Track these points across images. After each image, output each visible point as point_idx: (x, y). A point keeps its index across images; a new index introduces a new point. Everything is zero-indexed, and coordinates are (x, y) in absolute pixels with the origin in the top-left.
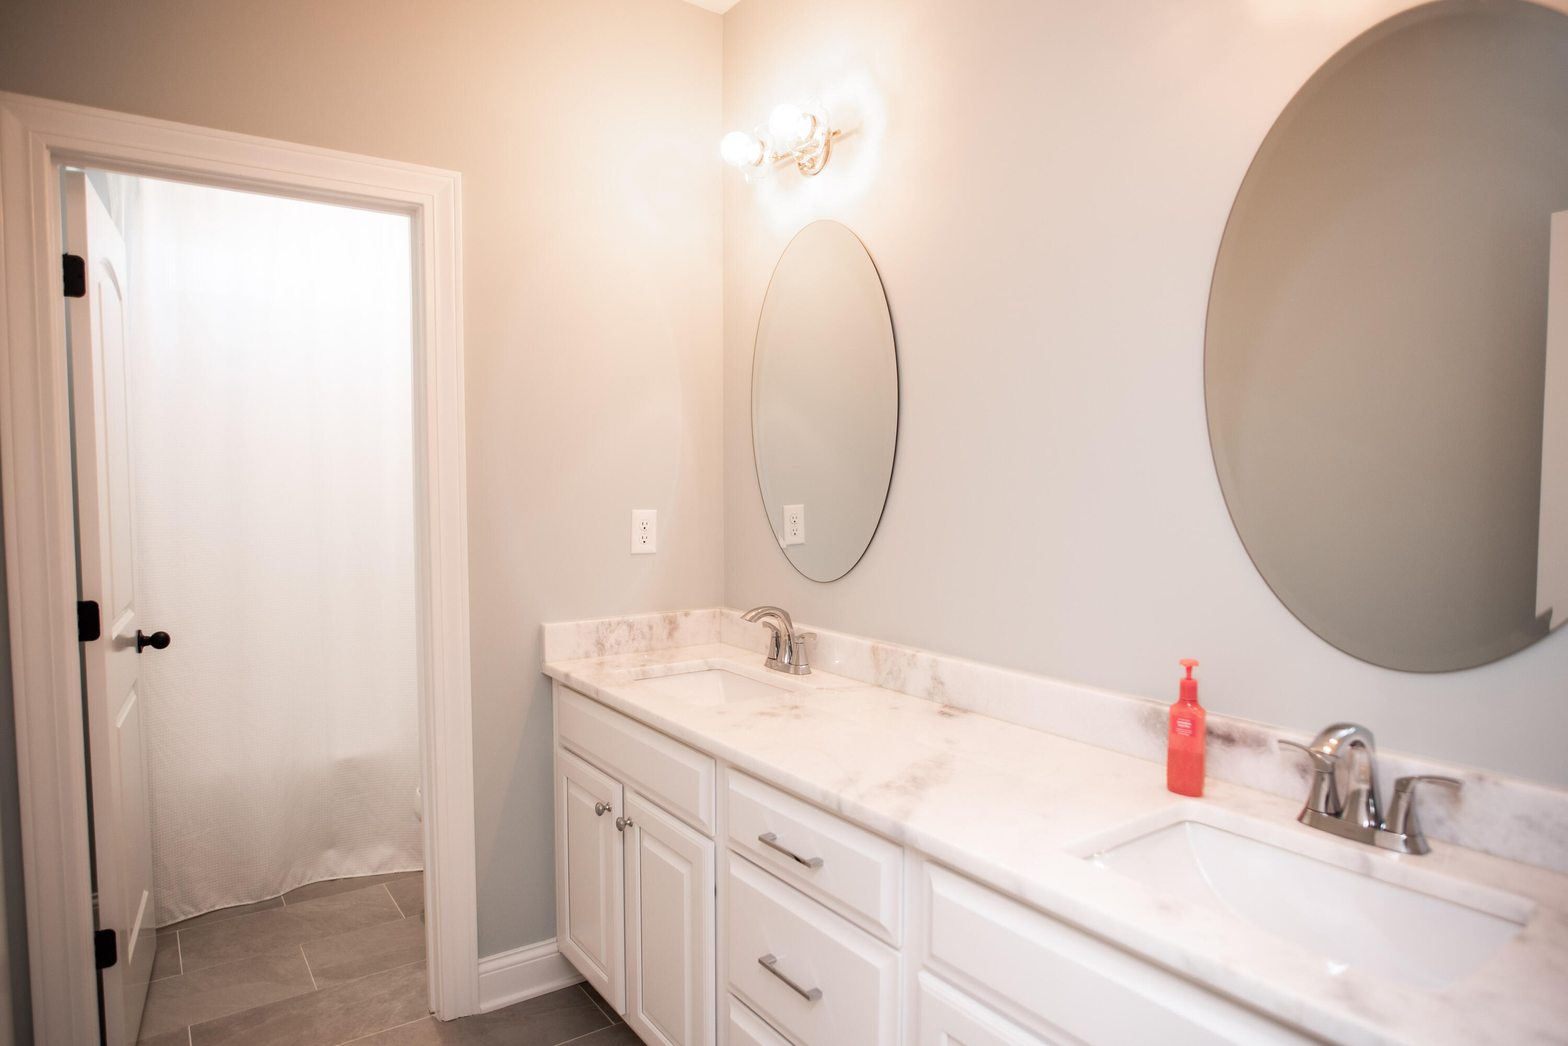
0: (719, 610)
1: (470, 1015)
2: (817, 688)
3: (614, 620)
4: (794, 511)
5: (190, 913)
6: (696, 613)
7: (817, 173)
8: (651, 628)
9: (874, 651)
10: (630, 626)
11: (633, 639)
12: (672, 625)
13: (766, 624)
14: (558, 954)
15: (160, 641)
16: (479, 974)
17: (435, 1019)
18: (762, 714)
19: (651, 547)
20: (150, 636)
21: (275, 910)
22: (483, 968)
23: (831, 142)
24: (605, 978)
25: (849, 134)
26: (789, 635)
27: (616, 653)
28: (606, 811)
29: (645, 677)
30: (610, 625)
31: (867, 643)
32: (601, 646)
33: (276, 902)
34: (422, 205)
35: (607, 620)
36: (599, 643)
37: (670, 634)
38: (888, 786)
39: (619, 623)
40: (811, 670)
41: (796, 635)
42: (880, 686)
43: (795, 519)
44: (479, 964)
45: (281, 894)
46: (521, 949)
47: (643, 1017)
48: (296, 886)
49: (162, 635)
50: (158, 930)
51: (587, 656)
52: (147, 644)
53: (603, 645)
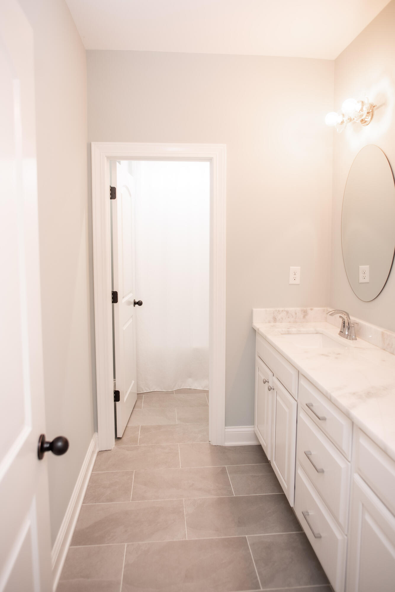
0: (326, 308)
1: (222, 445)
2: (355, 347)
3: (281, 309)
4: (364, 268)
5: (148, 390)
6: (316, 309)
7: (368, 124)
8: (296, 314)
9: (383, 334)
10: (287, 312)
11: (288, 317)
12: (305, 313)
13: (340, 317)
14: (253, 432)
15: (140, 303)
16: (225, 432)
17: (210, 443)
18: (323, 355)
19: (297, 281)
20: (137, 301)
21: (171, 395)
22: (226, 430)
23: (374, 110)
24: (265, 444)
25: (381, 106)
26: (348, 323)
27: (281, 322)
28: (267, 382)
29: (289, 333)
30: (279, 311)
31: (380, 330)
32: (275, 319)
33: (172, 392)
34: (213, 158)
35: (278, 309)
36: (274, 318)
37: (304, 317)
38: (354, 394)
39: (282, 311)
40: (357, 337)
41: (352, 322)
42: (384, 350)
43: (364, 272)
44: (225, 428)
45: (174, 390)
46: (240, 427)
47: (274, 462)
48: (179, 388)
49: (140, 302)
50: (138, 394)
51: (269, 322)
52: (137, 304)
53: (276, 319)
